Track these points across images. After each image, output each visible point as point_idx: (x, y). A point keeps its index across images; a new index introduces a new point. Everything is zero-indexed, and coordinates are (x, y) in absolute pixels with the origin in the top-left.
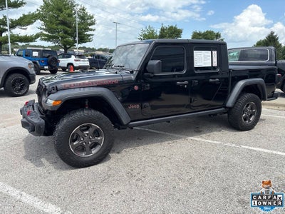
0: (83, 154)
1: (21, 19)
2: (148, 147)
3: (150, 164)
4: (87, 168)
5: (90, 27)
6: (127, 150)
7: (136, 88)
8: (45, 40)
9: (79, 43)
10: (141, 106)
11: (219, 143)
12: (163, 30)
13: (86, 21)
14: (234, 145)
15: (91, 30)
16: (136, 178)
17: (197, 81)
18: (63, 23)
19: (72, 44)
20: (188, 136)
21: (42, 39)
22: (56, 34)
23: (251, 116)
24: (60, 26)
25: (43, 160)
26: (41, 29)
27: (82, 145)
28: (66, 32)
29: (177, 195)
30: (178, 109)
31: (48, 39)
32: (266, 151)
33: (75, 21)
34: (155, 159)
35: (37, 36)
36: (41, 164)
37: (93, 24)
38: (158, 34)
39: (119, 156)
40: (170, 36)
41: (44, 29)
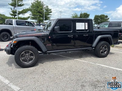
0: (26, 63)
1: (22, 11)
2: (56, 62)
3: (53, 69)
4: (27, 68)
5: (50, 14)
6: (47, 63)
7: (50, 37)
8: (32, 19)
9: (45, 20)
10: (52, 45)
11: (87, 62)
12: (81, 14)
13: (49, 11)
14: (93, 63)
15: (50, 15)
16: (44, 73)
17: (77, 35)
18: (39, 12)
19: (42, 21)
20: (75, 58)
21: (31, 19)
22: (36, 17)
23: (105, 51)
24: (38, 14)
25: (13, 64)
26: (31, 15)
27: (25, 59)
28: (40, 16)
29: (57, 80)
30: (69, 47)
31: (33, 18)
32: (106, 66)
33: (44, 11)
34: (56, 67)
35: (29, 17)
36: (11, 66)
37: (51, 12)
38: (79, 16)
39: (42, 64)
40: (84, 17)
41: (32, 15)
